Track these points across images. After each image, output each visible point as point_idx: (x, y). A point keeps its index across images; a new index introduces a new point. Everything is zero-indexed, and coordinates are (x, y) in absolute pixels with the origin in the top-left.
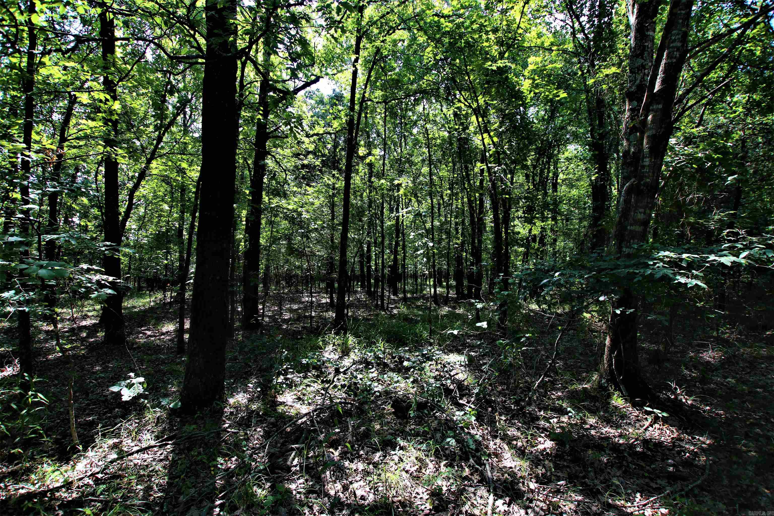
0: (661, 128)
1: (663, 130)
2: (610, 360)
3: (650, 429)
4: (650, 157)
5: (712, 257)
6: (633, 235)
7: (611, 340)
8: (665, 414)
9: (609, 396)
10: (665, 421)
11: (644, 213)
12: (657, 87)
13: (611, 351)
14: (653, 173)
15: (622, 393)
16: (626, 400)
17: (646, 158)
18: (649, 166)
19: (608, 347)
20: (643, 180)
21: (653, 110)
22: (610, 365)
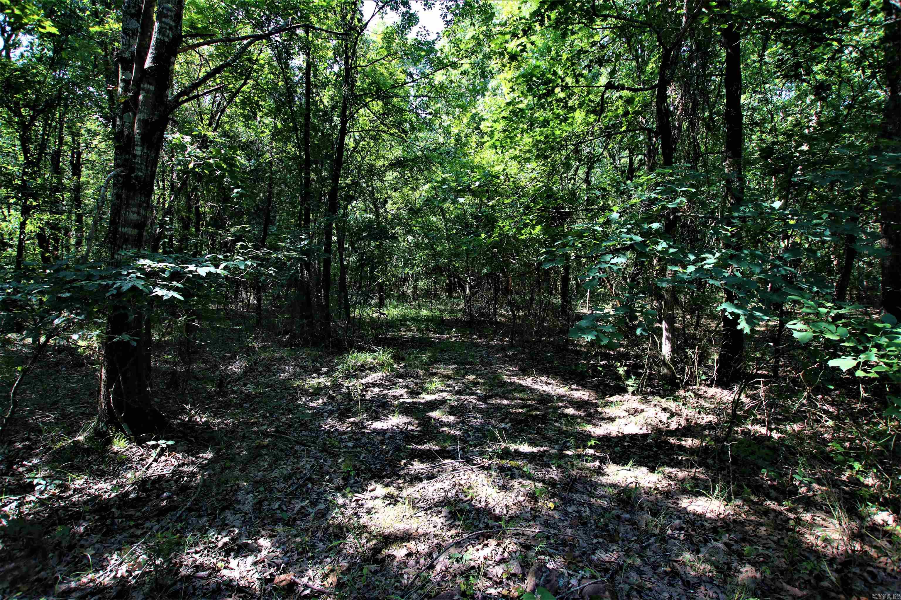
0: (153, 114)
1: (156, 117)
2: (107, 398)
3: (155, 464)
4: (142, 145)
5: (192, 268)
6: (126, 240)
7: (107, 372)
8: (170, 443)
9: (109, 442)
10: (172, 449)
11: (138, 213)
12: (148, 63)
13: (108, 386)
14: (147, 166)
15: (125, 434)
16: (130, 439)
17: (137, 145)
18: (141, 156)
19: (105, 382)
20: (134, 172)
21: (143, 89)
22: (108, 403)
